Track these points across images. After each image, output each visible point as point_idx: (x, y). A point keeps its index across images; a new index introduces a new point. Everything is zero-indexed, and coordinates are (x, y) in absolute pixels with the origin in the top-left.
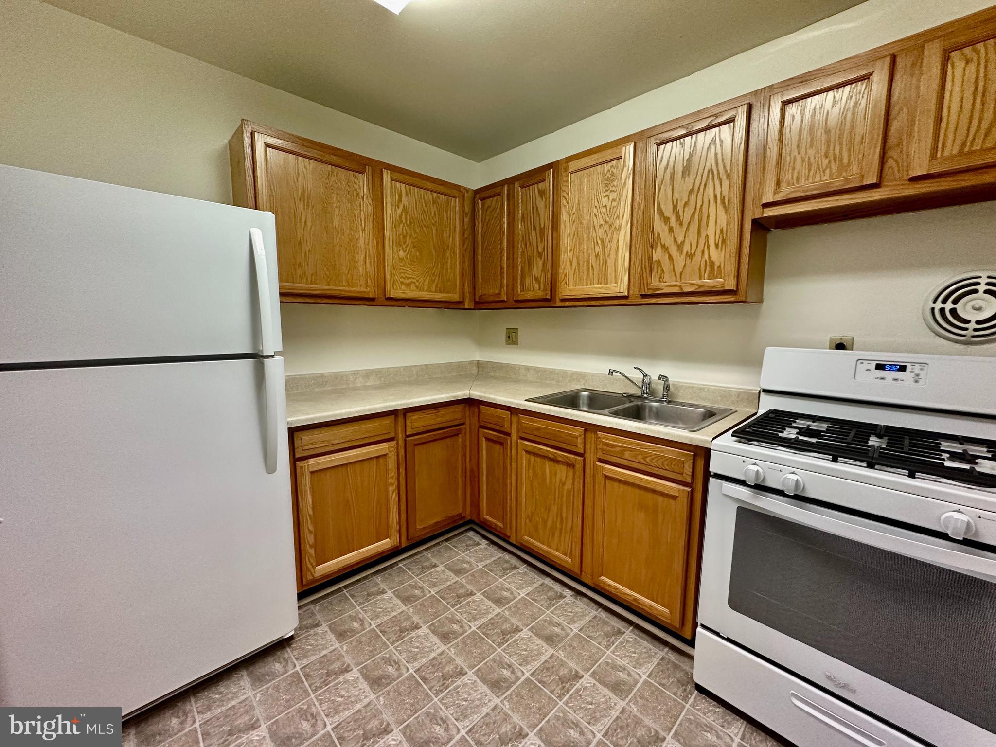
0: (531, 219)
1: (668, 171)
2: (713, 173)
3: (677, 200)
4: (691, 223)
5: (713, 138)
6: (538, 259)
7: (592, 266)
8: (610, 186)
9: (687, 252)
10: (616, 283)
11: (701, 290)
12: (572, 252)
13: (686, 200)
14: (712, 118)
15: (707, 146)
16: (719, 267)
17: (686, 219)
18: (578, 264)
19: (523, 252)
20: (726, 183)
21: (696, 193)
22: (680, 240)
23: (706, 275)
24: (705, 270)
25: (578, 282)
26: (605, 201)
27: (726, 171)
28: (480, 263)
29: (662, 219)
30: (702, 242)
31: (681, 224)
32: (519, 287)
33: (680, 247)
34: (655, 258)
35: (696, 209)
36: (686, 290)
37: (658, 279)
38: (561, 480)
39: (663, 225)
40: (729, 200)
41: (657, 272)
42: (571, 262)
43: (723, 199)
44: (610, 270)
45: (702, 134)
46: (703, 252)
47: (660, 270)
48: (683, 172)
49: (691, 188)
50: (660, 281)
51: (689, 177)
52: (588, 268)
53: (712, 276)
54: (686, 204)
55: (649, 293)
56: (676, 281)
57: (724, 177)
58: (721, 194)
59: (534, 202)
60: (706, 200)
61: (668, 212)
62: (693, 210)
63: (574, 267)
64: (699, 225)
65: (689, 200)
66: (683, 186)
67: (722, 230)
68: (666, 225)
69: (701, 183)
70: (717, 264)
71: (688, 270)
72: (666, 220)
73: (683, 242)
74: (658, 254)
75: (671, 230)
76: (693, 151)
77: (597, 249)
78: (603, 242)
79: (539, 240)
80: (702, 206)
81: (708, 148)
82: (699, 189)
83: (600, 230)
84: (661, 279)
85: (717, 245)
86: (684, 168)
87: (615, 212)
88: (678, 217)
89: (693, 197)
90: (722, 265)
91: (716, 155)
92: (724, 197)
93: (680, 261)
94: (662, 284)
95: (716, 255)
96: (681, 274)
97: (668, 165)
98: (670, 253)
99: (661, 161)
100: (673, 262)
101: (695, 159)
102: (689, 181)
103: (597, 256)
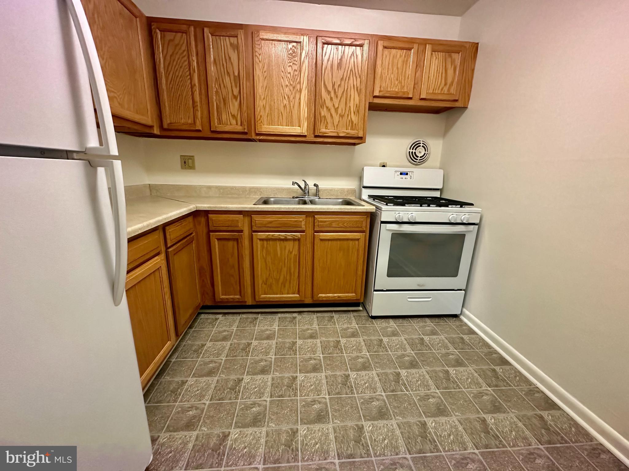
0: (223, 65)
1: (329, 62)
2: (353, 72)
3: (335, 82)
4: (342, 98)
5: (353, 52)
6: (234, 100)
7: (281, 113)
8: (292, 60)
9: (340, 114)
10: (300, 126)
11: (348, 135)
12: (265, 100)
13: (339, 84)
14: (353, 40)
15: (349, 55)
16: (355, 124)
17: (339, 95)
18: (271, 109)
19: (217, 92)
20: (359, 80)
21: (344, 81)
22: (336, 106)
23: (350, 128)
24: (349, 125)
25: (271, 123)
26: (289, 69)
27: (359, 73)
28: (165, 93)
29: (327, 91)
30: (347, 109)
31: (337, 97)
32: (216, 120)
33: (336, 110)
34: (323, 114)
35: (344, 90)
36: (341, 135)
37: (325, 127)
38: (289, 251)
39: (327, 96)
40: (360, 90)
41: (324, 123)
42: (264, 107)
43: (357, 88)
44: (295, 116)
45: (347, 47)
46: (348, 115)
47: (325, 121)
48: (337, 66)
49: (342, 77)
50: (326, 129)
51: (341, 70)
52: (279, 114)
53: (352, 129)
54: (339, 86)
55: (320, 135)
56: (335, 129)
57: (358, 77)
58: (356, 85)
59: (226, 52)
60: (349, 87)
61: (330, 88)
62: (343, 90)
63: (267, 112)
64: (346, 100)
65: (341, 84)
66: (337, 75)
67: (357, 105)
68: (329, 95)
69: (347, 76)
70: (354, 123)
71: (340, 124)
72: (329, 92)
73: (338, 108)
74: (324, 112)
75: (331, 99)
76: (343, 55)
77: (285, 102)
78: (288, 97)
79: (233, 84)
80: (347, 89)
81: (350, 57)
82: (346, 79)
83: (286, 89)
84: (326, 127)
85: (354, 113)
86: (338, 64)
87: (297, 79)
88: (335, 92)
89: (343, 83)
90: (357, 124)
91: (354, 62)
92: (358, 87)
93: (336, 118)
94: (327, 130)
95: (354, 118)
96: (337, 125)
97: (329, 58)
98: (331, 112)
99: (325, 55)
100: (333, 119)
101: (344, 60)
102: (341, 72)
103: (285, 106)
